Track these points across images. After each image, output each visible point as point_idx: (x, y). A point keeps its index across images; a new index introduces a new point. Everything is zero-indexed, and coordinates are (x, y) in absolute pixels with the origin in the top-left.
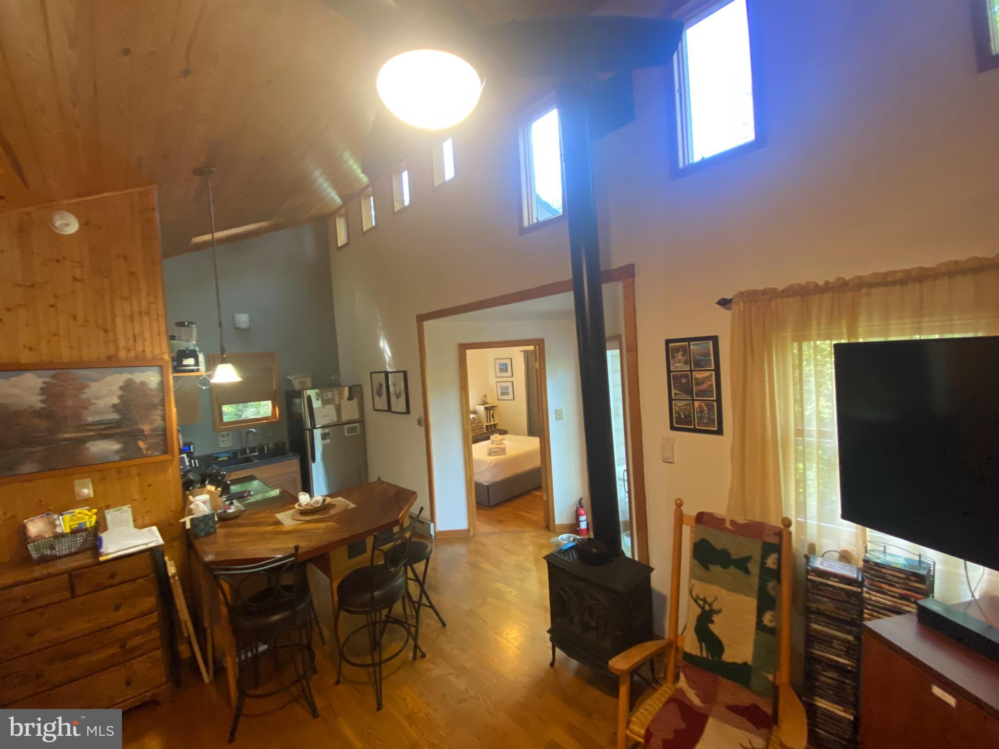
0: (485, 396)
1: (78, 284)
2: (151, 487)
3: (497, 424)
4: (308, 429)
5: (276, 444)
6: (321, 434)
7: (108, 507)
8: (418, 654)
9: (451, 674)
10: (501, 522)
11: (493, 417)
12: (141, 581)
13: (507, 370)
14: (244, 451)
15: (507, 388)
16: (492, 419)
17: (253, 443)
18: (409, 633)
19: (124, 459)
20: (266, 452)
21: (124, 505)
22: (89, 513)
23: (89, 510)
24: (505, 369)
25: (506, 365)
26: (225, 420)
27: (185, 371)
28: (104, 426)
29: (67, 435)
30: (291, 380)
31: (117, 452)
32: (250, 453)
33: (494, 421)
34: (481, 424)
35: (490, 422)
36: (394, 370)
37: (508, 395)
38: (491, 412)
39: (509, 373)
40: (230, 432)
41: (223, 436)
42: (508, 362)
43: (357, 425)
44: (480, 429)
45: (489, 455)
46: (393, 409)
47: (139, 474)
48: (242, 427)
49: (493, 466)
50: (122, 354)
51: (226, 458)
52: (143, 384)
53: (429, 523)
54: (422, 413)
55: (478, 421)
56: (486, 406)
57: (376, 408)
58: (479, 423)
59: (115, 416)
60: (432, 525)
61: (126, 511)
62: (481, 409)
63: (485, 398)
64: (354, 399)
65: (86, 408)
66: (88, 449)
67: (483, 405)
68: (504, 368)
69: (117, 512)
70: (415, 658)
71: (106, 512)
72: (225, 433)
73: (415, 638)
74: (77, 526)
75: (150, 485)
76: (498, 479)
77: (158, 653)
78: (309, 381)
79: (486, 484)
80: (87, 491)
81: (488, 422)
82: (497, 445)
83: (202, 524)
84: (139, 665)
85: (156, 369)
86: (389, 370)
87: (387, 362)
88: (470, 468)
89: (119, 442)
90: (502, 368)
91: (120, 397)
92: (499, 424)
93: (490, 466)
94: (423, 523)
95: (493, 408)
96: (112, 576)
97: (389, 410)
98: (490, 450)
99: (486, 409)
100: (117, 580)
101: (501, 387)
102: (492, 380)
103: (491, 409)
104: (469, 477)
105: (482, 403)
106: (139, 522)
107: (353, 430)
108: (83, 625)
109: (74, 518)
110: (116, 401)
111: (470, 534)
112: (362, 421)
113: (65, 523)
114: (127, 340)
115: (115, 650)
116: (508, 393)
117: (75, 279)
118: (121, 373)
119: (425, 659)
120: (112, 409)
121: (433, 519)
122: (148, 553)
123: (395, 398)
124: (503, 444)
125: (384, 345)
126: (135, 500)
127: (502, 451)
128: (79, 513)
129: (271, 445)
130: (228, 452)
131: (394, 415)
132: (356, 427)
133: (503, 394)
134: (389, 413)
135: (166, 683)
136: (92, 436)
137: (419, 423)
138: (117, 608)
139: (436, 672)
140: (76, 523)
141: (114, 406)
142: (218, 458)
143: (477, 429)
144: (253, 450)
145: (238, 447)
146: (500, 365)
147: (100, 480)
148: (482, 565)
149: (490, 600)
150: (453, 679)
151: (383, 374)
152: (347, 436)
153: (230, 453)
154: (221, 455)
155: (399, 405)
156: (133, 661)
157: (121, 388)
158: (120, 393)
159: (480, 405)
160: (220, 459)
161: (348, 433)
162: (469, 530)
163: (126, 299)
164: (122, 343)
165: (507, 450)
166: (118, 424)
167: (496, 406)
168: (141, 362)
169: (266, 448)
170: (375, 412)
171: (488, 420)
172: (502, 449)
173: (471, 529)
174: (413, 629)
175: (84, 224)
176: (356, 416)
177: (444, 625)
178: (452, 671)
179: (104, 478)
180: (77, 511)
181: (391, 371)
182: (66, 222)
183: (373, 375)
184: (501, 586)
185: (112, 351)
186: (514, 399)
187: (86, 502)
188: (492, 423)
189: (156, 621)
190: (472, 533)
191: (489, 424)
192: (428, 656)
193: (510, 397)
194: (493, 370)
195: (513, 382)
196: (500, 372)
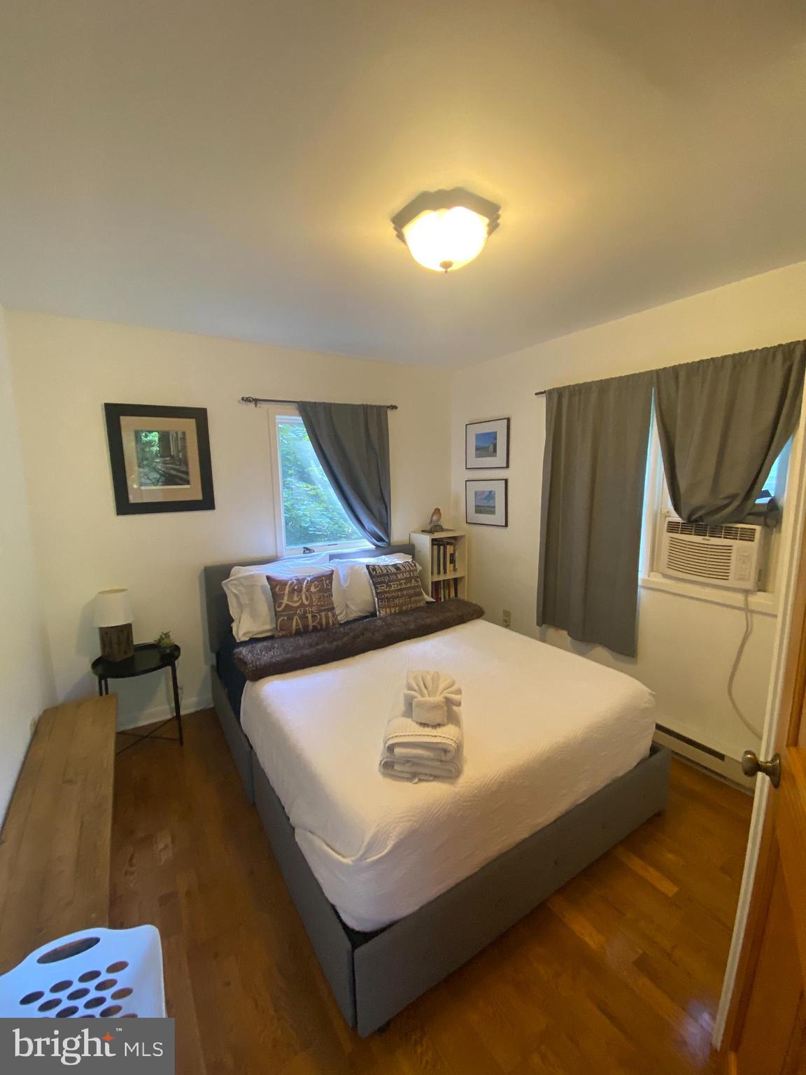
0: (437, 511)
11: (452, 561)
13: (495, 450)
15: (491, 495)
16: (449, 569)
24: (492, 447)
25: (494, 436)
33: (455, 570)
35: (444, 573)
37: (493, 512)
38: (450, 549)
39: (499, 459)
42: (500, 428)
56: (438, 535)
62: (424, 542)
63: (435, 518)
67: (431, 532)
68: (486, 445)
81: (438, 573)
90: (482, 445)
95: (454, 540)
99: (437, 542)
101: (477, 494)
102: (458, 477)
103: (448, 544)
105: (428, 528)
116: (494, 507)
133: (479, 510)
143: (402, 596)
146: (479, 437)
159: (423, 533)
167: (462, 537)
171: (439, 564)
186: (507, 525)
188: (450, 576)
191: (442, 577)
193: (498, 518)
194: (459, 448)
195: (506, 481)
196: (477, 456)
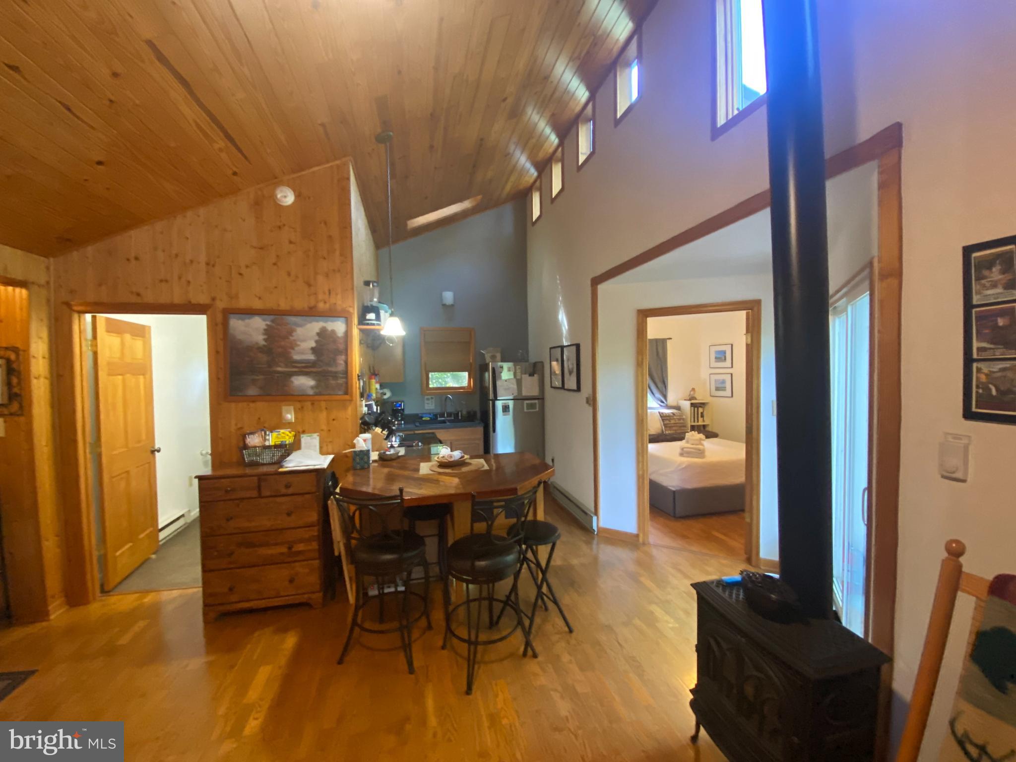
0: (693, 389)
1: (292, 246)
2: (335, 422)
3: (708, 425)
4: (491, 400)
5: (469, 413)
6: (503, 406)
7: (304, 432)
8: (529, 651)
9: (556, 690)
10: (684, 537)
11: (702, 416)
12: (307, 496)
13: (725, 359)
14: (442, 415)
15: (724, 382)
16: (700, 419)
17: (450, 409)
18: (520, 623)
19: (316, 394)
20: (460, 418)
21: (315, 432)
22: (290, 435)
23: (290, 432)
24: (723, 358)
25: (724, 352)
26: (431, 386)
27: (368, 324)
28: (303, 365)
29: (279, 369)
30: (483, 355)
31: (312, 387)
32: (447, 417)
33: (704, 421)
34: (682, 421)
35: (698, 422)
36: (569, 344)
37: (725, 390)
38: (701, 410)
39: (728, 363)
40: (433, 397)
41: (428, 399)
42: (728, 349)
43: (536, 401)
44: (681, 427)
45: (681, 455)
46: (566, 387)
47: (326, 408)
48: (443, 392)
49: (683, 468)
50: (321, 305)
51: (429, 419)
52: (333, 332)
53: (592, 515)
54: (590, 391)
55: (678, 417)
56: (693, 401)
57: (553, 385)
58: (679, 419)
59: (312, 357)
60: (595, 518)
61: (315, 438)
62: (686, 405)
63: (692, 393)
64: (535, 375)
65: (293, 349)
66: (292, 382)
67: (690, 400)
68: (721, 357)
69: (309, 438)
70: (525, 654)
71: (302, 435)
72: (430, 397)
73: (527, 633)
74: (280, 442)
75: (334, 420)
76: (689, 486)
77: (316, 563)
78: (499, 356)
79: (673, 489)
80: (290, 416)
81: (694, 421)
82: (693, 444)
83: (358, 457)
84: (300, 568)
85: (343, 319)
86: (565, 343)
87: (564, 335)
88: (643, 462)
89: (314, 379)
90: (718, 356)
91: (316, 342)
92: (710, 426)
93: (680, 468)
94: (586, 513)
95: (703, 405)
96: (288, 486)
97: (563, 387)
98: (682, 449)
99: (692, 405)
100: (290, 491)
101: (716, 381)
102: (705, 373)
103: (701, 407)
104: (641, 473)
105: (688, 399)
106: (325, 449)
107: (532, 406)
108: (265, 522)
109: (279, 436)
110: (313, 344)
111: (638, 540)
112: (541, 398)
113: (272, 439)
114: (324, 293)
115: (284, 550)
116: (725, 387)
117: (291, 242)
118: (317, 321)
119: (536, 660)
120: (310, 352)
121: (596, 513)
122: (314, 473)
123: (568, 374)
124: (702, 445)
125: (562, 317)
126: (322, 430)
127: (701, 453)
128: (283, 433)
129: (464, 413)
130: (430, 414)
131: (567, 393)
132: (535, 404)
133: (717, 389)
134: (562, 391)
135: (319, 592)
136: (295, 371)
137: (588, 402)
138: (289, 514)
139: (542, 680)
140: (280, 440)
141: (313, 349)
142: (422, 417)
143: (676, 426)
144: (449, 415)
145: (438, 411)
146: (718, 352)
147: (299, 409)
148: (642, 579)
149: (637, 622)
150: (556, 696)
151: (559, 349)
152: (526, 412)
153: (432, 414)
154: (424, 415)
155: (571, 383)
156: (297, 564)
157: (318, 334)
158: (317, 338)
159: (685, 400)
160: (424, 419)
161: (528, 409)
162: (637, 536)
163: (325, 258)
164: (320, 297)
165: (707, 454)
166: (313, 364)
167: (707, 403)
168: (332, 314)
169: (460, 415)
170: (552, 389)
171: (695, 417)
172: (700, 450)
173: (641, 535)
174: (527, 622)
175: (298, 196)
176: (535, 392)
177: (571, 631)
178: (560, 689)
179: (302, 407)
180: (282, 431)
181: (567, 344)
182: (285, 194)
183: (552, 350)
184: (658, 611)
185: (312, 303)
186: (732, 396)
187: (288, 425)
188: (701, 423)
189: (316, 534)
190: (641, 540)
191: (696, 424)
192: (540, 658)
193: (728, 393)
194: (706, 358)
195: (732, 374)
196: (716, 362)
